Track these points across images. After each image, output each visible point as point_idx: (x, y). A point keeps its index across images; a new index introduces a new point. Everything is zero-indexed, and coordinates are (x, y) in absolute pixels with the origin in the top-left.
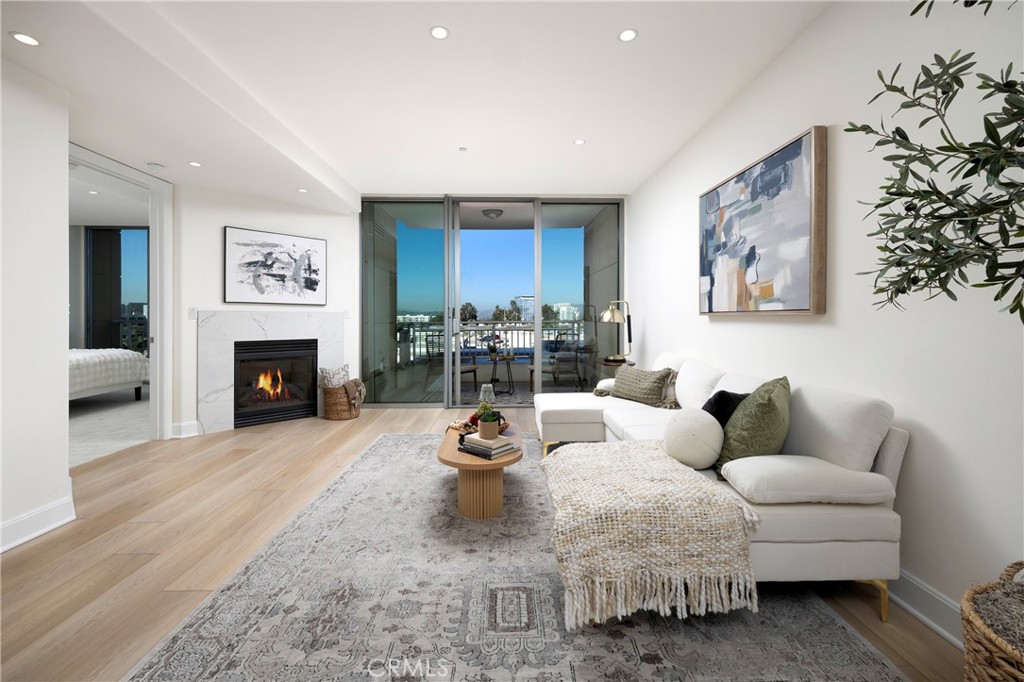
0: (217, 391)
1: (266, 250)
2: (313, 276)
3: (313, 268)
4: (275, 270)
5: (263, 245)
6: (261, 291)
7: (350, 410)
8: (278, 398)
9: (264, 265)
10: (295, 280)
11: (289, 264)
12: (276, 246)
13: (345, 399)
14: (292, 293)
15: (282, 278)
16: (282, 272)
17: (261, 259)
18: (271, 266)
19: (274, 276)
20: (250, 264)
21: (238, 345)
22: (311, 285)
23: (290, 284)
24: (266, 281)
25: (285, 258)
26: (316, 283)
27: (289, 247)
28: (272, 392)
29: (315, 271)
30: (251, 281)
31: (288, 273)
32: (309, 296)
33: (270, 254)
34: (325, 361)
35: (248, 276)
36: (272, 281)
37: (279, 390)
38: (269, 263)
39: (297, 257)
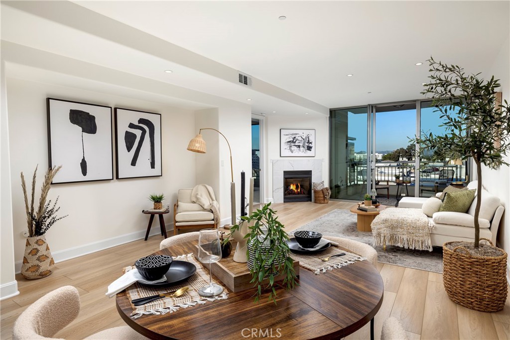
0: (278, 189)
1: (294, 136)
2: (310, 145)
3: (310, 141)
4: (297, 144)
5: (292, 134)
6: (292, 152)
7: (324, 200)
8: (298, 193)
9: (293, 142)
10: (303, 147)
11: (301, 141)
12: (297, 134)
13: (322, 195)
14: (302, 152)
15: (299, 146)
16: (299, 144)
17: (292, 140)
18: (295, 142)
19: (296, 146)
20: (288, 142)
21: (285, 172)
22: (309, 148)
23: (302, 148)
24: (294, 148)
25: (300, 138)
26: (311, 147)
27: (301, 134)
28: (296, 191)
29: (311, 143)
30: (289, 148)
31: (301, 144)
32: (309, 153)
33: (295, 137)
34: (314, 180)
35: (287, 146)
36: (295, 148)
37: (299, 190)
38: (295, 141)
39: (304, 138)
